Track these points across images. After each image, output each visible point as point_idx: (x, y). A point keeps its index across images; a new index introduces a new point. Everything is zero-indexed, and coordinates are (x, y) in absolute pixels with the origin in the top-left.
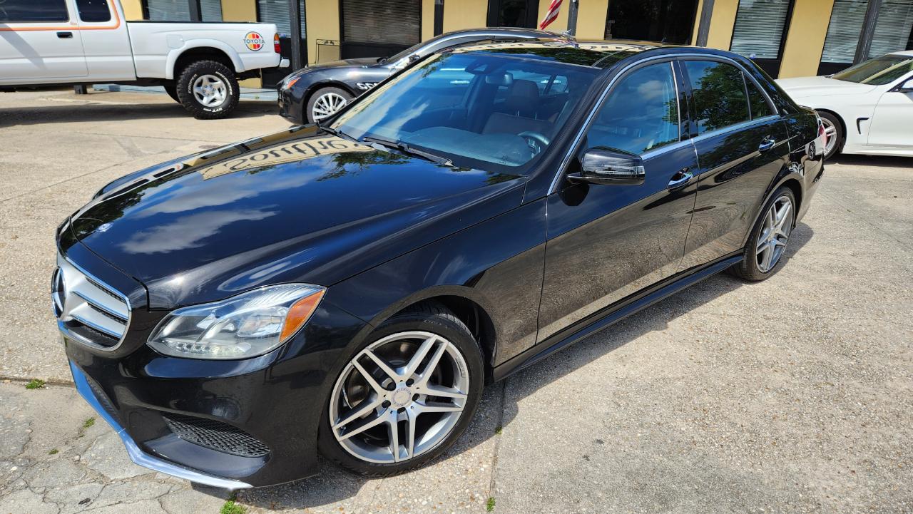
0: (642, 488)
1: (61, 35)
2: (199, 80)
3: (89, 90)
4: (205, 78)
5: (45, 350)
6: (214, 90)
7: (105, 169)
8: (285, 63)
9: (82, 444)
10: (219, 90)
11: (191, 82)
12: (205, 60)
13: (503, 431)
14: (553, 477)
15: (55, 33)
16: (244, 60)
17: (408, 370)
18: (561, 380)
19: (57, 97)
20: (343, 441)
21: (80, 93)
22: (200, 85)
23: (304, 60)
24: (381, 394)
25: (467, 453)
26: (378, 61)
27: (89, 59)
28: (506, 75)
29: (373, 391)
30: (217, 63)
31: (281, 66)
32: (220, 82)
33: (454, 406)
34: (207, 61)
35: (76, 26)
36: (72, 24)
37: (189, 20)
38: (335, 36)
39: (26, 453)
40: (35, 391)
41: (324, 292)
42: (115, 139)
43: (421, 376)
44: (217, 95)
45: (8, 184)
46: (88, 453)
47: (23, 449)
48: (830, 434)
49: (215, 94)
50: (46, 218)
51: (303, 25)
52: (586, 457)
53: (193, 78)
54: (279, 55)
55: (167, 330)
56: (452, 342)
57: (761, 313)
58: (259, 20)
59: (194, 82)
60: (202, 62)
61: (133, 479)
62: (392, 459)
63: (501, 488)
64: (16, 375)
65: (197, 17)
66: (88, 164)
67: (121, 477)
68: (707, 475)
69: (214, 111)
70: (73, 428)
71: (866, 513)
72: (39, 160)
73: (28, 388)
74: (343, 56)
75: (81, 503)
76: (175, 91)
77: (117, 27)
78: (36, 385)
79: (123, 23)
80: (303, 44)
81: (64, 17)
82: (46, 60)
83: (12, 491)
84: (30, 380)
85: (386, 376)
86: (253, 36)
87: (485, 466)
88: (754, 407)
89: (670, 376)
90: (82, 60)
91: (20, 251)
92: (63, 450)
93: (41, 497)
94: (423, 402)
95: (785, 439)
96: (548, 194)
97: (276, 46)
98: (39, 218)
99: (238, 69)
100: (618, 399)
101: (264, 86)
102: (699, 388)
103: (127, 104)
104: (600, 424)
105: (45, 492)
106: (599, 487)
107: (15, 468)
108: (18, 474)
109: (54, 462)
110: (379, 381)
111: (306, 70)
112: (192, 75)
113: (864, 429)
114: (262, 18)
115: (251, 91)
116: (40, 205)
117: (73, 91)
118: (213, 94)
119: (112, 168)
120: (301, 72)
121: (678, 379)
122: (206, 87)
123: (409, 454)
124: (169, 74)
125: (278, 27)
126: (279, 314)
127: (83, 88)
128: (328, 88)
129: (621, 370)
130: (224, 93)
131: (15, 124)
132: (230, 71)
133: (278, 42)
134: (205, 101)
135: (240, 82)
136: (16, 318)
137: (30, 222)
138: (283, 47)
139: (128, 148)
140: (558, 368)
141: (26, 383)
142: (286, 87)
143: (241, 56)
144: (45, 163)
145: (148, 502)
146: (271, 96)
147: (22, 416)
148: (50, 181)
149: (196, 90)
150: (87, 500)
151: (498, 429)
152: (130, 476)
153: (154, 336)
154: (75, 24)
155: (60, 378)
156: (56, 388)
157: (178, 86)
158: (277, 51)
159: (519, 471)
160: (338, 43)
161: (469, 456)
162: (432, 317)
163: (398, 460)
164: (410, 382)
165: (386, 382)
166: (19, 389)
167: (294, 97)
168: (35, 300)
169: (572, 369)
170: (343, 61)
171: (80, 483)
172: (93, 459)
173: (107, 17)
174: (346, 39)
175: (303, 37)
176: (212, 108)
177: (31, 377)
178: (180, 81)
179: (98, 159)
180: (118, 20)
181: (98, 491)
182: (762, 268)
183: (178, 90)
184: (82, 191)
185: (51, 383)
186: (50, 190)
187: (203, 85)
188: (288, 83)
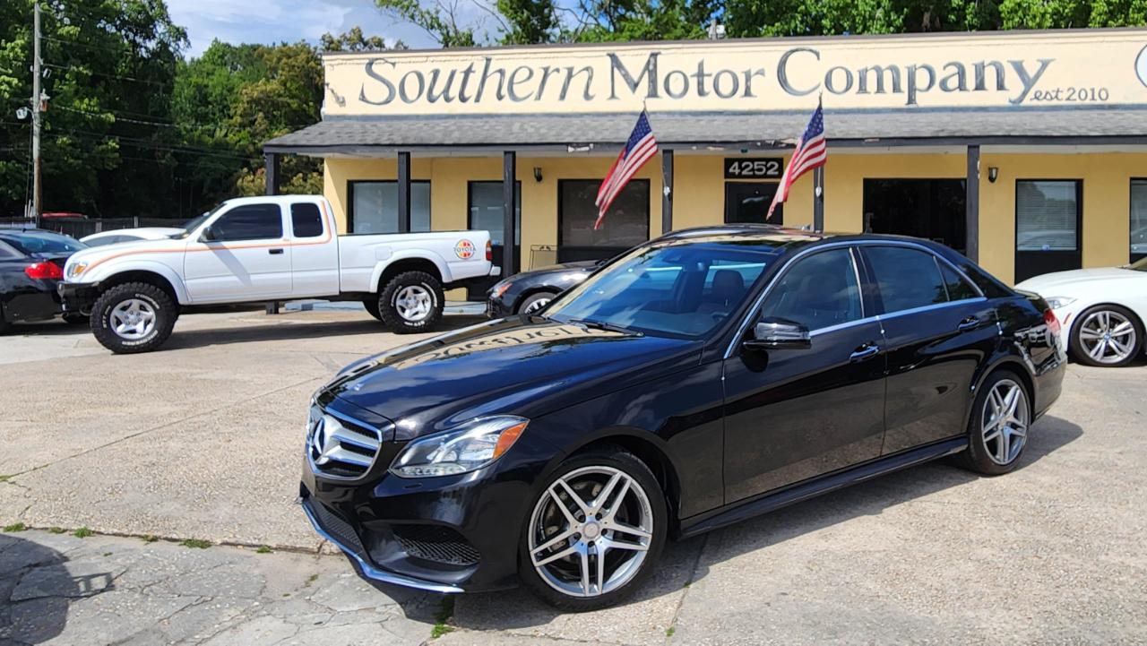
0: (816, 624)
1: (272, 252)
2: (403, 292)
3: (281, 310)
4: (410, 289)
5: (271, 524)
6: (418, 302)
7: (306, 382)
8: (496, 271)
9: (310, 590)
10: (423, 302)
11: (395, 294)
12: (412, 270)
13: (691, 586)
14: (733, 615)
15: (267, 250)
16: (453, 269)
17: (596, 504)
18: (758, 551)
19: (251, 317)
20: (540, 567)
21: (271, 313)
22: (403, 297)
23: (516, 267)
24: (574, 526)
25: (655, 599)
26: (597, 263)
27: (295, 275)
28: (700, 264)
29: (566, 521)
30: (424, 274)
31: (491, 274)
32: (424, 294)
33: (639, 544)
34: (414, 272)
35: (288, 243)
36: (285, 240)
37: (397, 231)
38: (552, 241)
39: (264, 595)
40: (265, 555)
41: (528, 422)
42: (312, 356)
43: (608, 511)
44: (420, 307)
45: (213, 397)
46: (317, 595)
47: (261, 593)
48: (1019, 592)
49: (417, 307)
50: (255, 425)
51: (517, 231)
52: (768, 604)
53: (397, 290)
54: (490, 263)
55: (405, 460)
56: (637, 481)
57: (989, 502)
58: (470, 228)
59: (397, 294)
60: (409, 273)
61: (356, 611)
62: (582, 592)
63: (682, 621)
64: (249, 542)
65: (406, 228)
66: (288, 379)
67: (347, 609)
68: (882, 617)
69: (416, 325)
70: (302, 581)
71: (1028, 645)
72: (238, 376)
73: (258, 552)
74: (560, 261)
75: (316, 624)
76: (377, 304)
77: (328, 242)
78: (264, 550)
79: (334, 236)
80: (517, 251)
81: (278, 233)
82: (253, 277)
83: (258, 616)
84: (261, 546)
85: (578, 508)
86: (465, 245)
87: (670, 608)
88: (952, 572)
89: (872, 549)
90: (288, 275)
91: (235, 451)
92: (293, 594)
93: (282, 621)
94: (611, 538)
95: (972, 595)
96: (725, 357)
97: (487, 253)
98: (248, 425)
99: (445, 279)
100: (810, 565)
101: (468, 300)
102: (896, 558)
103: (322, 322)
104: (789, 582)
105: (285, 618)
106: (774, 623)
107: (257, 603)
108: (260, 607)
109: (288, 601)
110: (572, 512)
111: (518, 277)
112: (397, 287)
113: (1057, 589)
114: (473, 226)
115: (457, 303)
116: (248, 414)
117: (265, 312)
118: (416, 306)
119: (312, 382)
120: (512, 279)
121: (879, 552)
122: (410, 299)
123: (598, 590)
124: (373, 288)
125: (491, 234)
126: (491, 440)
127: (274, 306)
128: (542, 294)
129: (822, 545)
130: (428, 305)
131: (209, 344)
132: (436, 281)
133: (489, 249)
134: (407, 315)
135: (446, 293)
136: (241, 502)
137: (240, 428)
138: (495, 254)
139: (327, 364)
140: (757, 542)
141: (257, 549)
142: (495, 295)
143: (449, 265)
144: (246, 378)
145: (371, 624)
146: (479, 309)
147: (257, 572)
148: (253, 394)
149: (399, 303)
150: (320, 623)
151: (687, 585)
152: (354, 609)
153: (395, 464)
154: (288, 240)
155: (287, 544)
156: (283, 553)
157: (381, 299)
158: (488, 259)
159: (701, 611)
160: (555, 249)
161: (657, 601)
162: (617, 454)
163: (588, 595)
164: (599, 516)
165: (578, 513)
166: (252, 553)
167: (504, 306)
168: (255, 489)
169: (771, 544)
170: (560, 266)
171: (313, 613)
172: (321, 598)
173: (318, 232)
174: (565, 244)
175: (517, 244)
176: (413, 322)
177: (262, 543)
178: (383, 294)
179: (297, 374)
180: (330, 233)
181: (328, 618)
182: (998, 460)
183: (380, 303)
184: (286, 402)
185: (278, 549)
186: (254, 402)
187: (407, 297)
188: (498, 291)
